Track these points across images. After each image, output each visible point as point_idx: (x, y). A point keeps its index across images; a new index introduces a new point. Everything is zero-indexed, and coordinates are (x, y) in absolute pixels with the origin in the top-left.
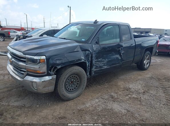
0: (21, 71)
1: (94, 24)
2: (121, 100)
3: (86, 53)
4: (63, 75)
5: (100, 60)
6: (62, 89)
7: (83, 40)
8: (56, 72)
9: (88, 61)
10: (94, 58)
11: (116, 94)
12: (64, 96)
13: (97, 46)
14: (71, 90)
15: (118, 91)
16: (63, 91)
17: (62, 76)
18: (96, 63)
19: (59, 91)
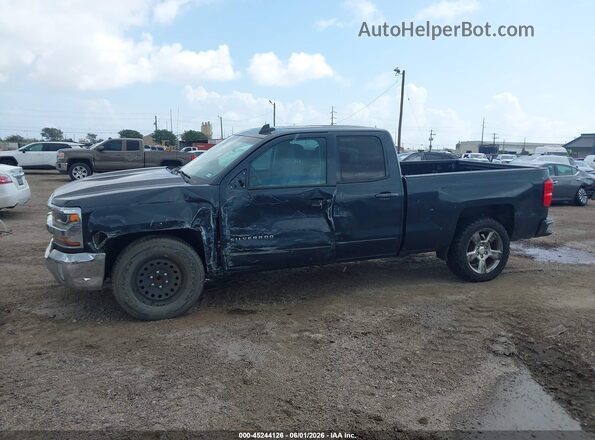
3: (197, 208)
5: (249, 228)
7: (208, 175)
9: (206, 228)
13: (241, 191)
18: (237, 237)
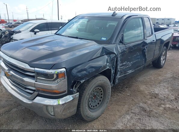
0: (26, 88)
1: (112, 17)
2: (156, 113)
3: (110, 58)
4: (86, 90)
5: (124, 63)
6: (86, 109)
7: (104, 39)
8: (78, 88)
9: (112, 67)
10: (119, 63)
11: (145, 105)
12: (88, 117)
13: (122, 46)
14: (94, 107)
15: (146, 99)
16: (87, 112)
17: (85, 92)
18: (121, 68)
19: (81, 112)
